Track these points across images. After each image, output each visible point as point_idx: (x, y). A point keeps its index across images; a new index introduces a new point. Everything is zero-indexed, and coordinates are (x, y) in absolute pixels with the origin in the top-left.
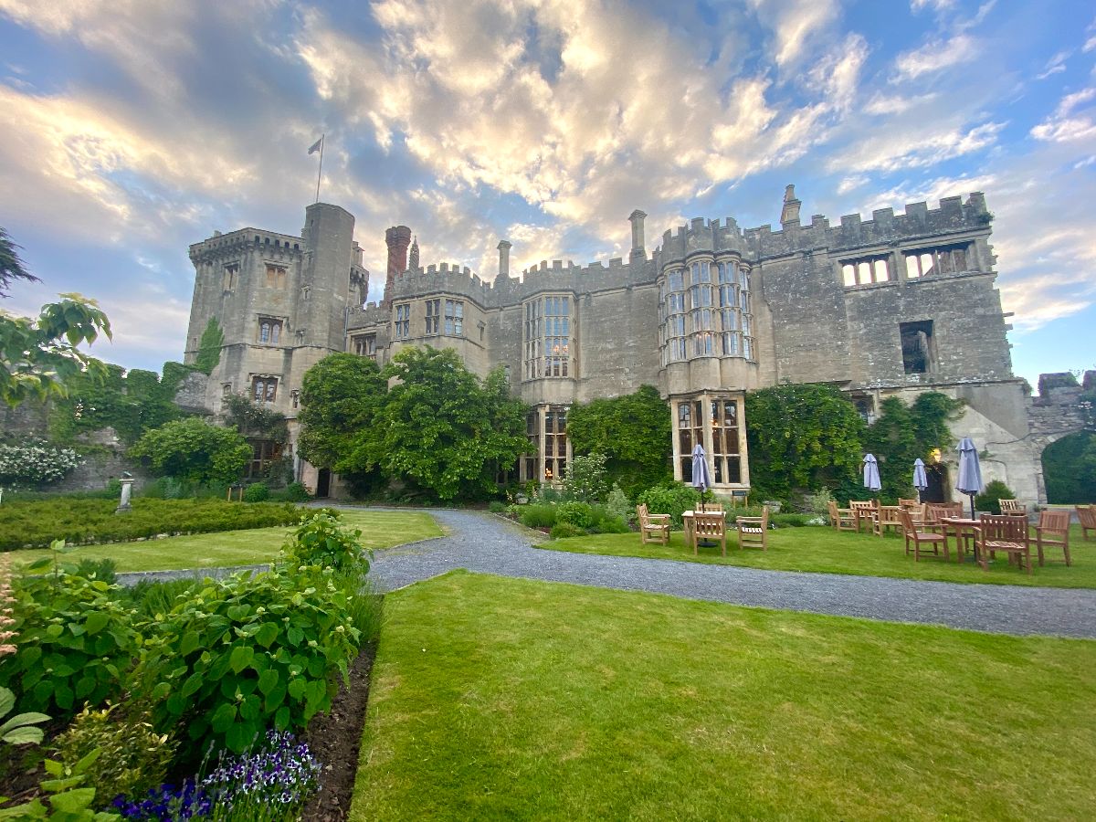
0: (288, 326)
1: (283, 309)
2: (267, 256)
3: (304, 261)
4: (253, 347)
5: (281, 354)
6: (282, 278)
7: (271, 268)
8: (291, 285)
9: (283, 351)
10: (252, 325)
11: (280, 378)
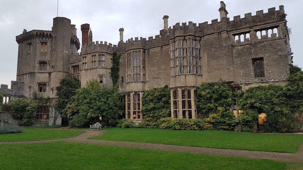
0: (49, 64)
1: (47, 58)
2: (40, 39)
3: (53, 40)
4: (38, 73)
5: (47, 75)
6: (46, 46)
7: (42, 43)
8: (50, 49)
9: (48, 73)
10: (37, 65)
11: (47, 83)
